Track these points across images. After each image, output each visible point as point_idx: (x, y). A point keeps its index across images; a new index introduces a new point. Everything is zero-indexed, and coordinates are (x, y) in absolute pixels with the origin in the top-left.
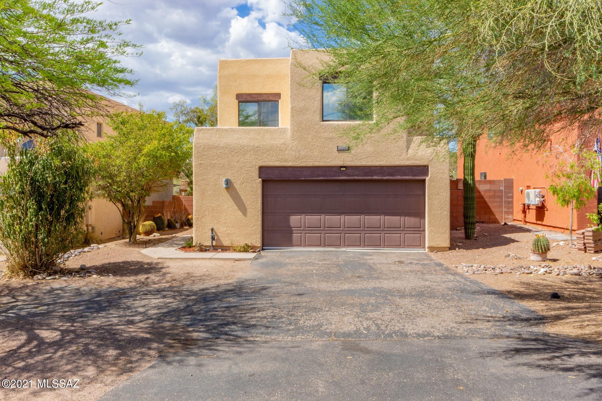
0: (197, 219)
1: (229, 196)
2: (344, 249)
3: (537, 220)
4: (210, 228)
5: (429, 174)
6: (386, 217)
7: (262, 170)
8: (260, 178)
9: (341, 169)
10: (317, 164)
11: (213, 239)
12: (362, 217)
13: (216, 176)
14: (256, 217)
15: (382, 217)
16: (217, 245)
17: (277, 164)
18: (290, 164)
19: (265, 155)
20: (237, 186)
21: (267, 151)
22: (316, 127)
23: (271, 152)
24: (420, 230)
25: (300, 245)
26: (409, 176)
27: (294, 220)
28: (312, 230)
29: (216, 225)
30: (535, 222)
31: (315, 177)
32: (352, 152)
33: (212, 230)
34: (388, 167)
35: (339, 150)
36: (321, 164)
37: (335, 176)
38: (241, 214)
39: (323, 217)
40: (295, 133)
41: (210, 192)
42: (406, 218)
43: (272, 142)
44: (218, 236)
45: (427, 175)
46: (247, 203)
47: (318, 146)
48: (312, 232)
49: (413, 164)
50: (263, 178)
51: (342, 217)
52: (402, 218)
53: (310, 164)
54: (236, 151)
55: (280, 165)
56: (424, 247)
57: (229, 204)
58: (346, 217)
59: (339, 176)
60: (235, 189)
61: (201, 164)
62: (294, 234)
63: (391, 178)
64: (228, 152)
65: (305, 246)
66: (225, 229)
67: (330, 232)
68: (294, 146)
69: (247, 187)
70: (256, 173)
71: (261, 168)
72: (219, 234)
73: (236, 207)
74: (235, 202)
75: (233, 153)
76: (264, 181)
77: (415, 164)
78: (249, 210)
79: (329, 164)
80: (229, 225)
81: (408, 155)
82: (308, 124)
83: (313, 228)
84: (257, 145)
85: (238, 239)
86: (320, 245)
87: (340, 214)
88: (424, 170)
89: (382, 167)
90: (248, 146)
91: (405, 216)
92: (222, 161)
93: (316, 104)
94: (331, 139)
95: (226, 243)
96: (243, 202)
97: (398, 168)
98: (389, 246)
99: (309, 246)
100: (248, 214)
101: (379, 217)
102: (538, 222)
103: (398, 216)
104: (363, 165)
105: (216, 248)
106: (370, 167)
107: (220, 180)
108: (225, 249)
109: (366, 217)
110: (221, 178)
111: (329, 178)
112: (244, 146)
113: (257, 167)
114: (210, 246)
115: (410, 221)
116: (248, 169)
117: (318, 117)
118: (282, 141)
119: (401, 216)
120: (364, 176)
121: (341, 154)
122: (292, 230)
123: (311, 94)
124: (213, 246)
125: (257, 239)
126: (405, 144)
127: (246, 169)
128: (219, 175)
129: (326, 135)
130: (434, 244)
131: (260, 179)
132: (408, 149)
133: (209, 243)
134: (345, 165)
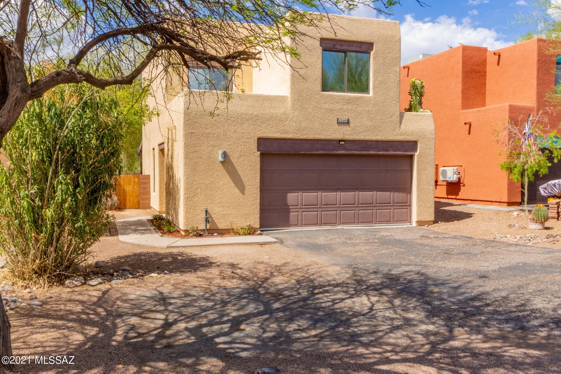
0: (188, 198)
1: (224, 171)
2: (340, 227)
3: (448, 194)
4: (203, 208)
5: (418, 149)
6: (378, 193)
7: (261, 141)
8: (258, 151)
9: (341, 143)
10: (317, 137)
11: (207, 221)
12: (357, 193)
13: (210, 148)
14: (255, 195)
15: (375, 193)
16: (212, 228)
17: (278, 135)
18: (290, 136)
19: (264, 125)
20: (234, 160)
21: (267, 121)
22: (317, 96)
23: (271, 122)
24: (407, 205)
25: (296, 225)
26: (401, 151)
27: (292, 197)
28: (309, 208)
29: (210, 206)
30: (446, 197)
31: (315, 151)
32: (351, 125)
33: (206, 211)
34: (383, 142)
35: (339, 123)
36: (322, 137)
37: (334, 150)
38: (238, 191)
39: (319, 193)
40: (295, 102)
41: (203, 167)
42: (396, 193)
43: (272, 111)
44: (212, 218)
45: (416, 151)
46: (245, 179)
47: (318, 117)
48: (309, 210)
49: (405, 140)
50: (262, 151)
51: (338, 193)
52: (392, 194)
53: (311, 136)
54: (233, 120)
55: (280, 137)
56: (410, 222)
57: (226, 180)
58: (342, 193)
59: (338, 151)
60: (232, 163)
61: (192, 133)
62: (291, 213)
63: (385, 153)
64: (223, 120)
65: (302, 225)
66: (220, 209)
67: (326, 209)
68: (295, 116)
69: (245, 161)
70: (254, 145)
71: (259, 139)
72: (213, 216)
73: (233, 184)
74: (231, 178)
75: (229, 121)
76: (262, 155)
77: (407, 140)
78: (247, 188)
79: (329, 137)
80: (225, 204)
81: (401, 131)
82: (308, 94)
83: (309, 206)
84: (255, 113)
85: (235, 220)
86: (316, 224)
87: (336, 190)
88: (413, 145)
89: (377, 142)
90: (246, 114)
91: (395, 192)
92: (217, 131)
93: (316, 72)
94: (331, 110)
95: (221, 225)
96: (240, 178)
97: (391, 143)
98: (381, 222)
99: (306, 225)
100: (246, 192)
101: (372, 193)
102: (449, 197)
103: (389, 191)
104: (361, 139)
105: (211, 231)
106: (366, 141)
107: (215, 153)
108: (222, 232)
109: (360, 193)
110: (216, 150)
111: (328, 152)
112: (242, 114)
113: (256, 139)
114: (204, 230)
115: (398, 196)
116: (247, 140)
117: (319, 86)
118: (282, 110)
119: (391, 191)
120: (361, 151)
121: (341, 127)
122: (289, 209)
123: (312, 60)
124: (207, 230)
125: (256, 220)
126: (398, 119)
127: (244, 140)
128: (214, 146)
129: (326, 106)
130: (422, 219)
131: (259, 153)
132: (400, 124)
133: (202, 226)
134: (345, 138)
